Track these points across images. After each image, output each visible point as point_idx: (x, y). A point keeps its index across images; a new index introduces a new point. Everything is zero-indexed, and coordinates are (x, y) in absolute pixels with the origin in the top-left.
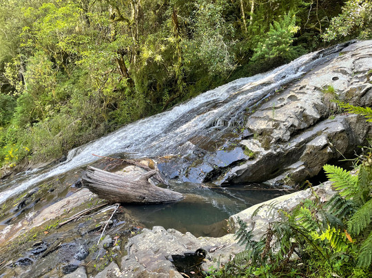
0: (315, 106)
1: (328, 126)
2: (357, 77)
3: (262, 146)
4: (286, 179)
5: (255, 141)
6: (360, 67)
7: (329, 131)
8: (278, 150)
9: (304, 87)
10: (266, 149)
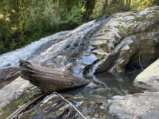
0: (119, 33)
1: (126, 41)
2: (128, 23)
3: (105, 52)
4: (117, 68)
5: (100, 50)
6: (127, 19)
7: (128, 43)
8: (113, 53)
9: (109, 26)
10: (108, 52)
